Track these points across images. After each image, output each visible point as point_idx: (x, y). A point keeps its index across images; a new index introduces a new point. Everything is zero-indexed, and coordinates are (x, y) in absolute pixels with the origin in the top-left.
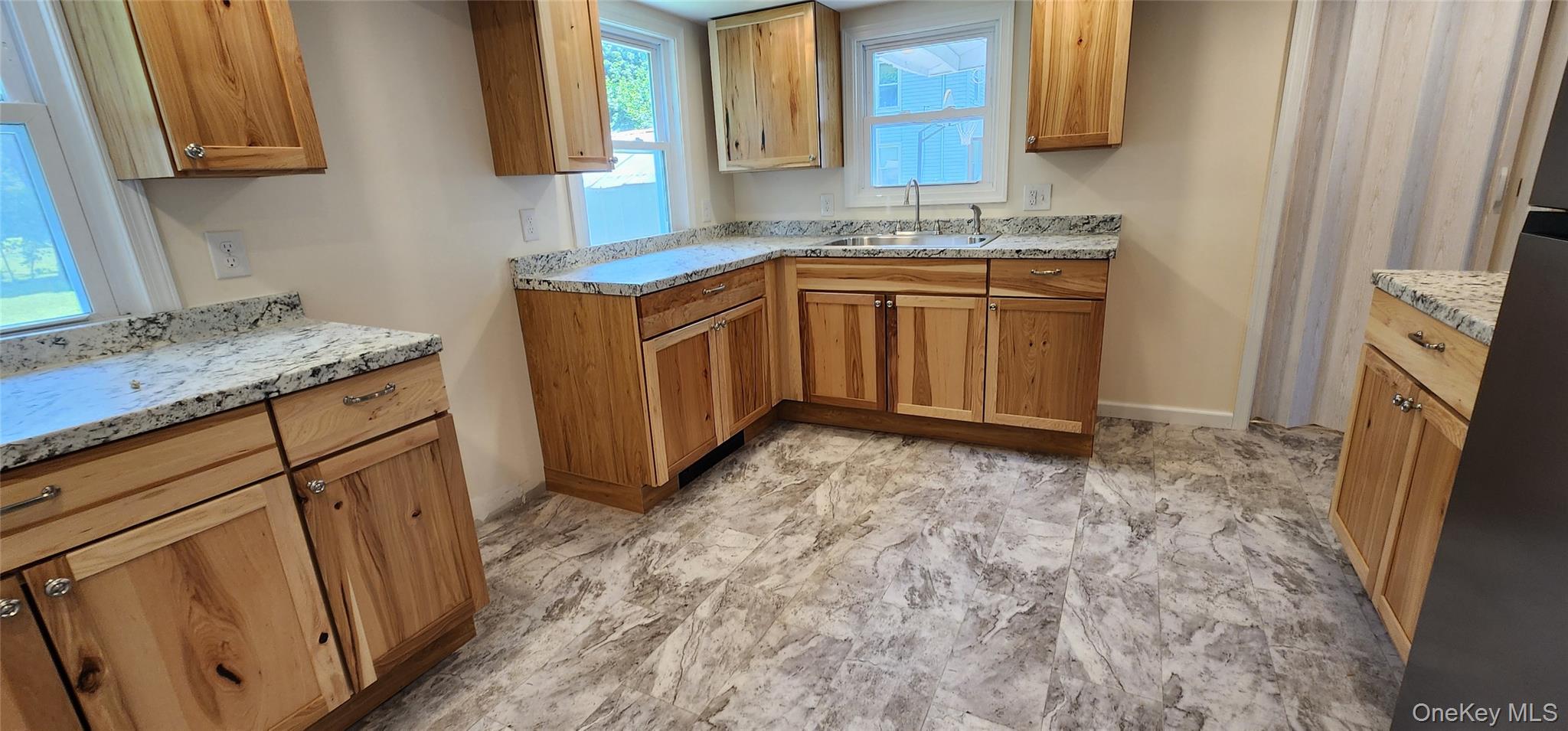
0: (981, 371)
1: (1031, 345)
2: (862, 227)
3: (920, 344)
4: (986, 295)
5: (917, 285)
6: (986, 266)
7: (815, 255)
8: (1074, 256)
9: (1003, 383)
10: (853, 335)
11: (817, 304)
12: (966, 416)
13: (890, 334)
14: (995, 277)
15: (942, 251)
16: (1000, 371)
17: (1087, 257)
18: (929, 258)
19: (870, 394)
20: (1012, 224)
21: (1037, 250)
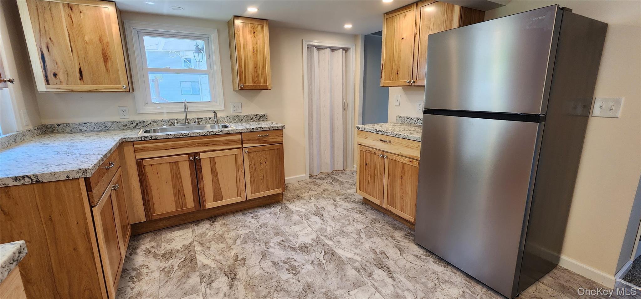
0: (243, 179)
1: (261, 164)
2: (151, 123)
3: (214, 173)
4: (242, 147)
5: (210, 147)
6: (240, 135)
7: (148, 139)
8: (273, 129)
9: (252, 181)
10: (176, 177)
11: (151, 165)
12: (240, 199)
13: (199, 172)
14: (245, 139)
15: (221, 131)
16: (251, 177)
17: (277, 129)
18: (215, 134)
19: (190, 203)
20: (228, 118)
21: (260, 127)
